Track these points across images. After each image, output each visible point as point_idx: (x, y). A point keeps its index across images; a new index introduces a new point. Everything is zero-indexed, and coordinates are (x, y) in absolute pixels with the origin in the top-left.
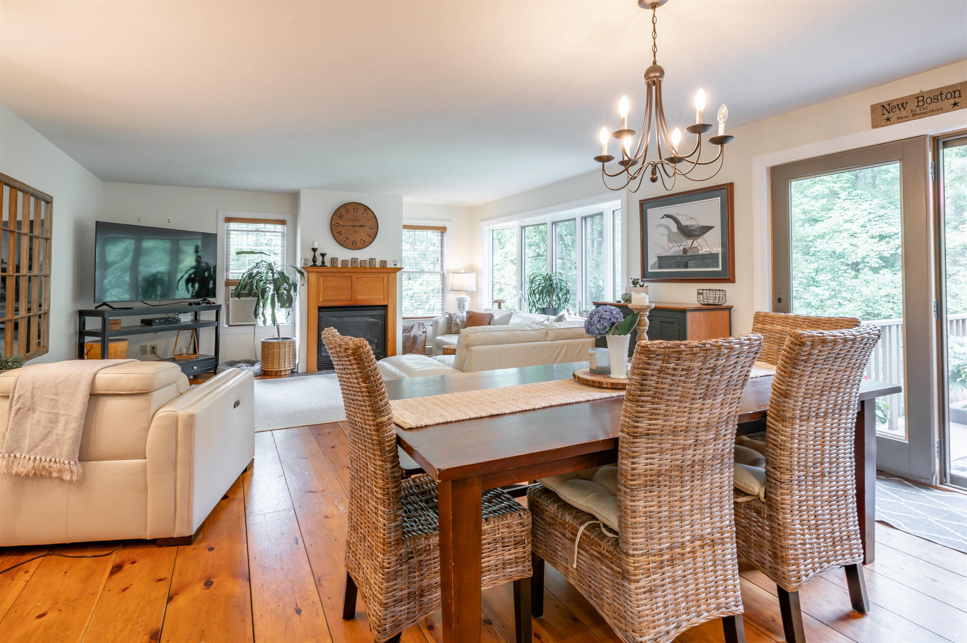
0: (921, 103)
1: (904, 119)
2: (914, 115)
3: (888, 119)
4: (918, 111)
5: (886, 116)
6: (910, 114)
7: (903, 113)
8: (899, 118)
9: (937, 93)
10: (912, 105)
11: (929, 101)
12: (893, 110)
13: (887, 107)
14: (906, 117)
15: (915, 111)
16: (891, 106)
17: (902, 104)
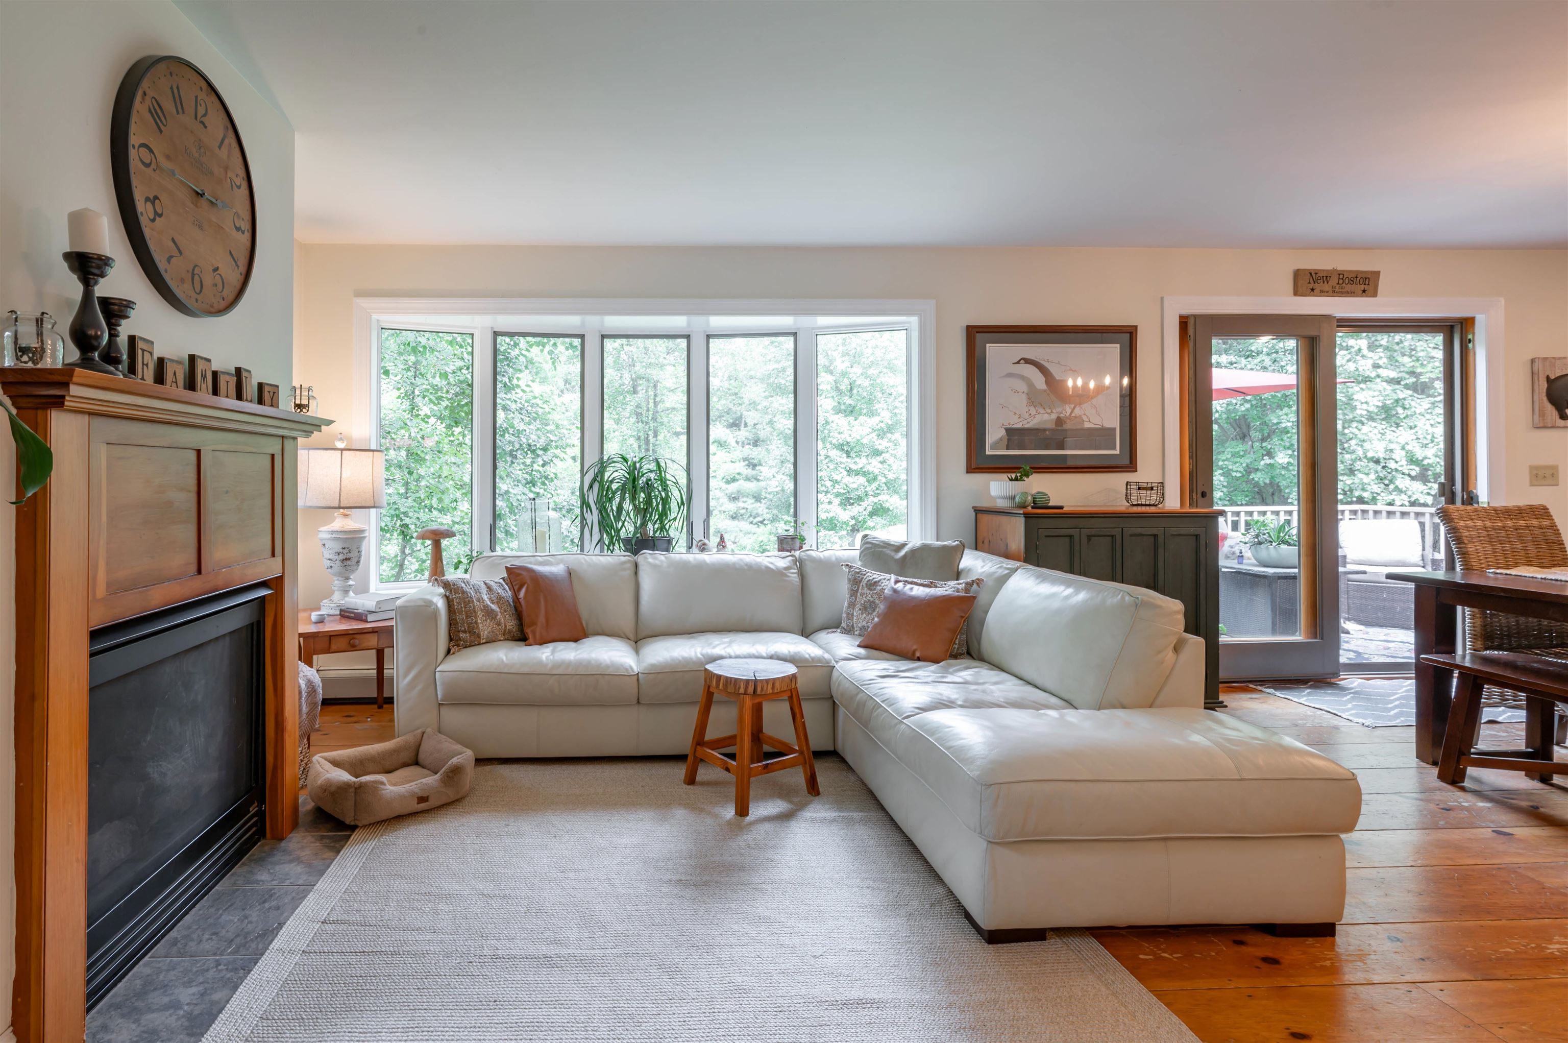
0: (1341, 282)
1: (1325, 294)
2: (1334, 292)
3: (1313, 290)
4: (1337, 290)
5: (1311, 286)
6: (1330, 289)
7: (1326, 287)
8: (1322, 291)
9: (1354, 275)
10: (1334, 281)
11: (1347, 281)
12: (1319, 281)
13: (1314, 275)
14: (1328, 292)
15: (1335, 287)
16: (1318, 275)
17: (1327, 277)
